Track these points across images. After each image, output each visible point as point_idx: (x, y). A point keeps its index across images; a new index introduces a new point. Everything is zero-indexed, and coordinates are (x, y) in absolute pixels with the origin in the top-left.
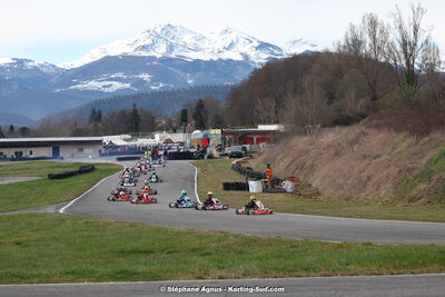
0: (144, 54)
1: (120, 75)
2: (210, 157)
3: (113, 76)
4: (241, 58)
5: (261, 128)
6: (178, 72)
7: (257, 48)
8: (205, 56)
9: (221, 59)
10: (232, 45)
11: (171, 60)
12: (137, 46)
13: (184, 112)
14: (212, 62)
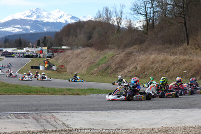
0: (28, 18)
1: (19, 26)
2: (40, 57)
3: (16, 26)
4: (64, 22)
5: (64, 47)
6: (40, 26)
7: (70, 18)
8: (51, 20)
9: (57, 22)
10: (61, 17)
11: (38, 21)
12: (25, 15)
13: (39, 41)
14: (53, 23)
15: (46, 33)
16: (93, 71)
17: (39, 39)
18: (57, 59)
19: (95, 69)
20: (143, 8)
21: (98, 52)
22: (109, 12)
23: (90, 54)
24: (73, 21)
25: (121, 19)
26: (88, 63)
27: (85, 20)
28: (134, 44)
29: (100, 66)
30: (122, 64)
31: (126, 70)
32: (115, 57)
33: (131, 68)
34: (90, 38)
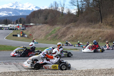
0: (11, 8)
2: (18, 30)
3: (4, 12)
4: (32, 10)
5: (31, 24)
6: (18, 12)
7: (35, 8)
8: (24, 9)
9: (27, 10)
10: (30, 7)
11: (16, 9)
13: (17, 20)
14: (25, 10)
15: (21, 16)
16: (48, 38)
17: (17, 19)
18: (28, 31)
19: (49, 37)
20: (76, 2)
21: (51, 27)
22: (57, 4)
23: (46, 28)
24: (37, 9)
25: (64, 8)
26: (45, 33)
27: (43, 9)
28: (71, 22)
29: (52, 35)
30: (64, 34)
31: (67, 37)
32: (60, 30)
33: (69, 36)
34: (46, 19)
